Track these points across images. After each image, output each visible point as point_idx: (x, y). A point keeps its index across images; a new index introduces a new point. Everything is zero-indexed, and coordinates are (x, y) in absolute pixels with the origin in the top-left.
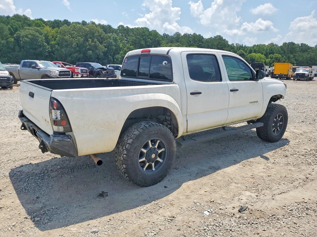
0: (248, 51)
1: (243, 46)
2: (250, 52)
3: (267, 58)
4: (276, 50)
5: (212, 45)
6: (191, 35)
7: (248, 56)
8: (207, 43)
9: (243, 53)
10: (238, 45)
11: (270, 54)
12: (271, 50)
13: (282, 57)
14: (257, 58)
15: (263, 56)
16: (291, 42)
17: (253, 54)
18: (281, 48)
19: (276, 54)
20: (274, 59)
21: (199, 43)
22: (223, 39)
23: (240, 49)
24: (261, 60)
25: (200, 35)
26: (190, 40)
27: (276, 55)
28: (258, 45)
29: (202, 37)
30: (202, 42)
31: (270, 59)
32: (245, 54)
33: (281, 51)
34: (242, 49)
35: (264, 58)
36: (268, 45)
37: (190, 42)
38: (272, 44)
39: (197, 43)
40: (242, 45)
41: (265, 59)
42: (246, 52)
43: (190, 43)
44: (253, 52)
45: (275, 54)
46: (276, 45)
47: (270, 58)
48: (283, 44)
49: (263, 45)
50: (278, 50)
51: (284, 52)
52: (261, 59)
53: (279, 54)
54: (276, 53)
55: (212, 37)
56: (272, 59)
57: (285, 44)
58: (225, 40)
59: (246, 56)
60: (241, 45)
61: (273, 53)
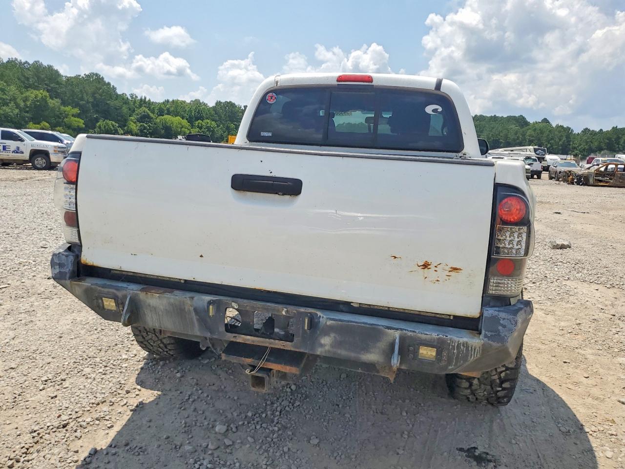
0: (156, 111)
1: (147, 100)
2: (161, 113)
3: (192, 126)
4: (207, 114)
5: (81, 91)
6: (29, 64)
7: (158, 120)
8: (70, 87)
9: (148, 115)
10: (134, 97)
11: (197, 119)
12: (198, 112)
13: (218, 126)
14: (175, 124)
15: (185, 122)
16: (228, 101)
17: (167, 117)
18: (213, 110)
19: (208, 121)
20: (205, 128)
21: (52, 85)
22: (105, 82)
23: (140, 106)
24: (183, 129)
25: (50, 68)
26: (27, 76)
27: (208, 123)
28: (173, 100)
29: (57, 72)
30: (58, 83)
31: (197, 129)
32: (151, 115)
33: (216, 115)
34: (145, 107)
35: (186, 125)
36: (190, 103)
37: (28, 79)
38: (197, 102)
39: (46, 84)
40: (145, 98)
41: (190, 128)
42: (153, 112)
43: (26, 82)
44: (166, 114)
45: (205, 121)
46: (205, 105)
47: (198, 127)
48: (216, 104)
49: (183, 101)
50: (210, 113)
51: (220, 117)
52: (182, 127)
53: (213, 121)
54: (207, 118)
55: (79, 76)
56: (201, 128)
57: (218, 103)
58: (109, 84)
59: (154, 120)
60: (143, 98)
61: (202, 118)
